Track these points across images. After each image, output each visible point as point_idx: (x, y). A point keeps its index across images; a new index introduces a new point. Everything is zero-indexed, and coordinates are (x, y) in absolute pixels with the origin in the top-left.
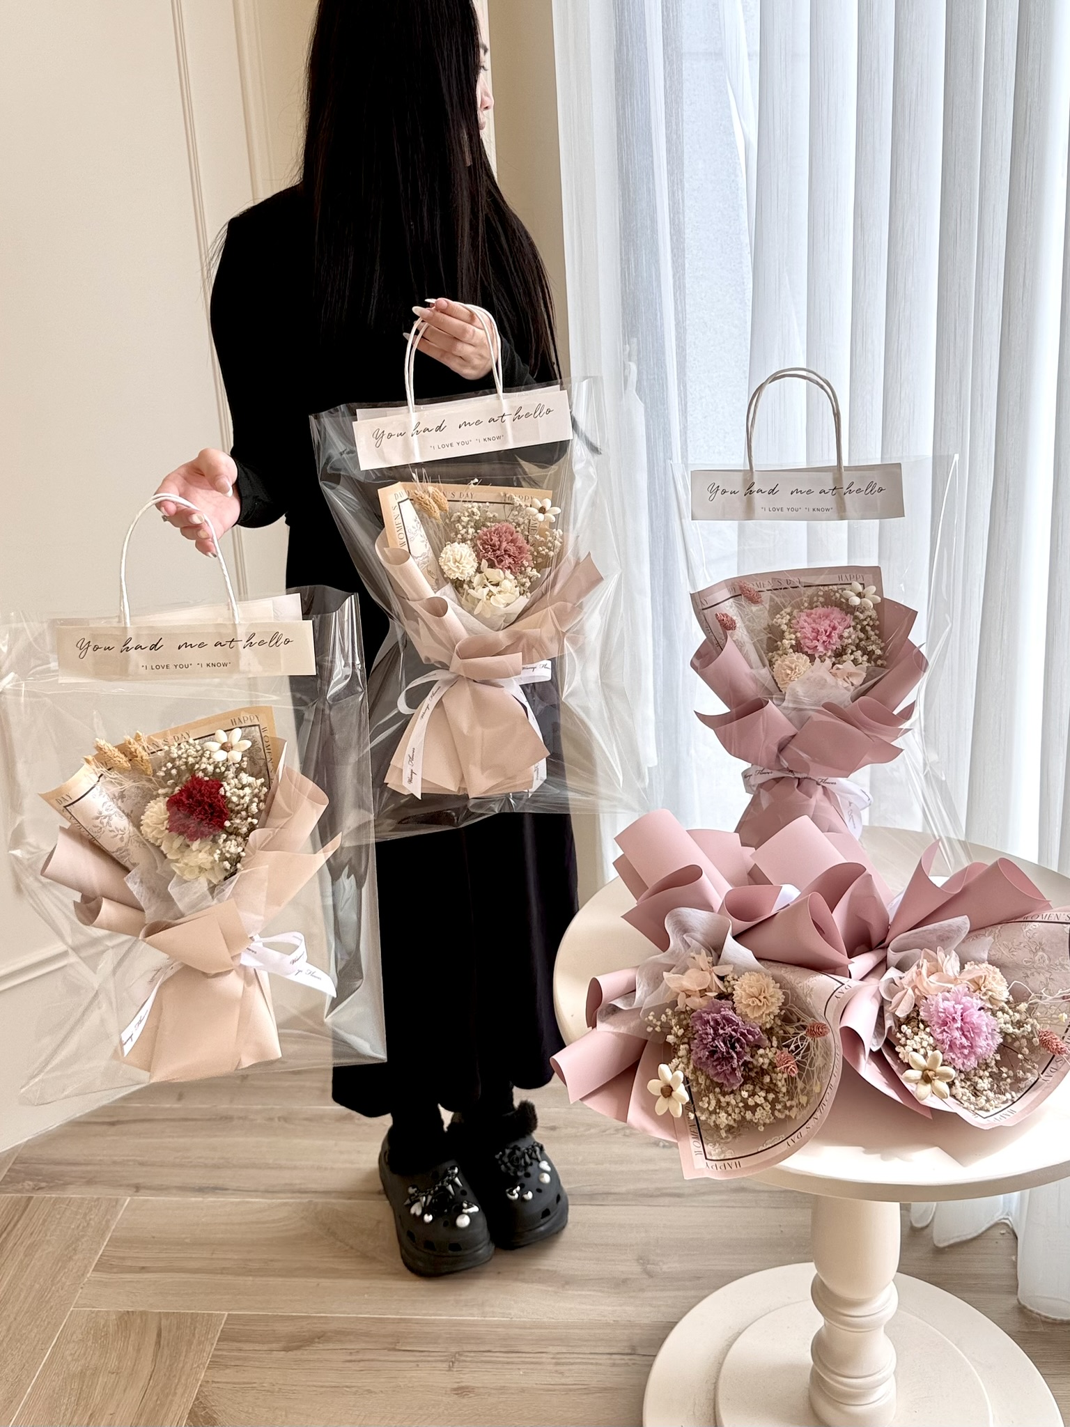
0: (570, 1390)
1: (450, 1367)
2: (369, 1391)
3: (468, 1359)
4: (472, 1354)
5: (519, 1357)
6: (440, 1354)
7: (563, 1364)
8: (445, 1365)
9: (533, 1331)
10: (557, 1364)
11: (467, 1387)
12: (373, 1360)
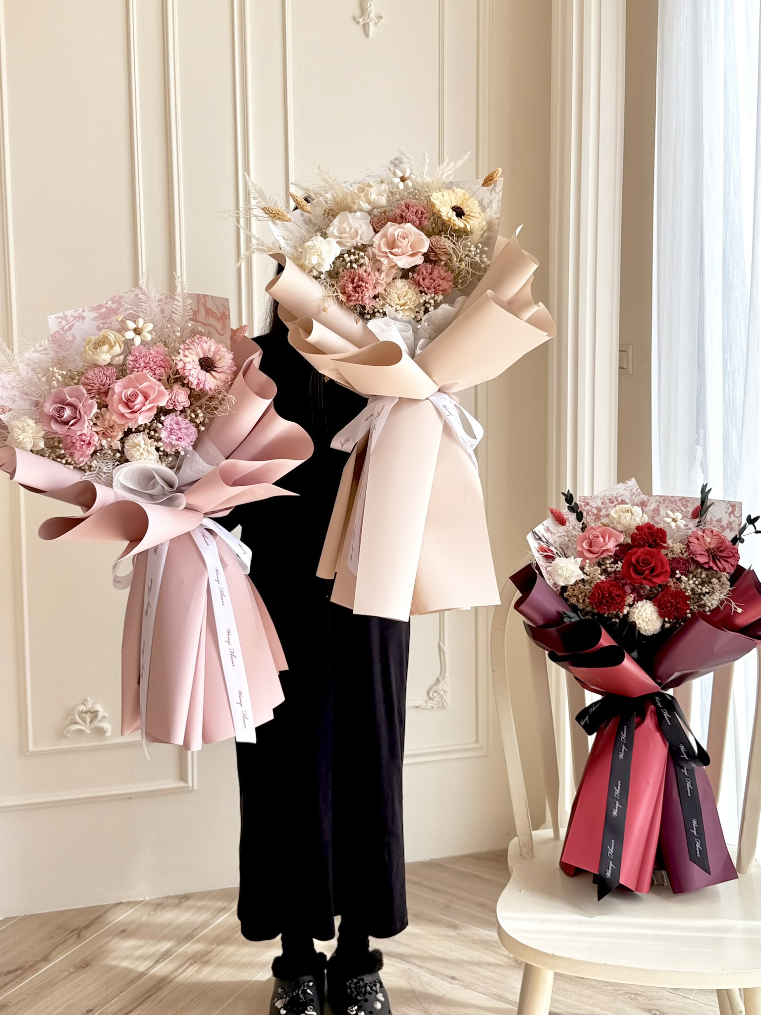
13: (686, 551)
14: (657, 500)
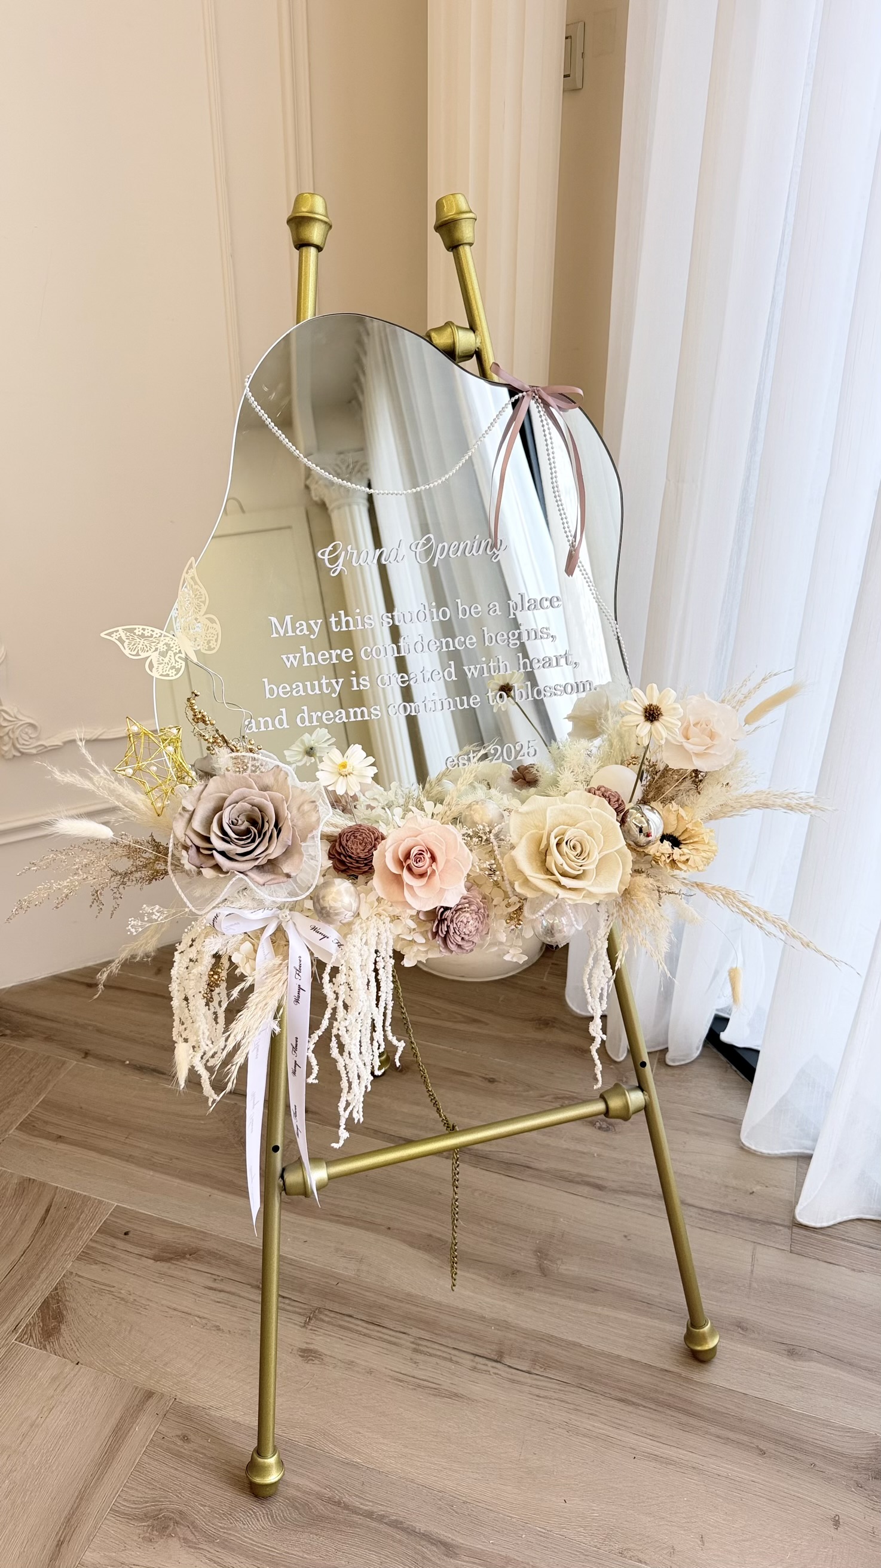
0: (419, 1386)
1: (305, 1323)
2: (218, 1328)
3: (327, 1319)
4: (332, 1315)
5: (378, 1332)
6: (301, 1305)
7: (421, 1352)
8: (302, 1319)
9: (401, 1304)
10: (416, 1351)
11: (316, 1352)
12: (233, 1294)
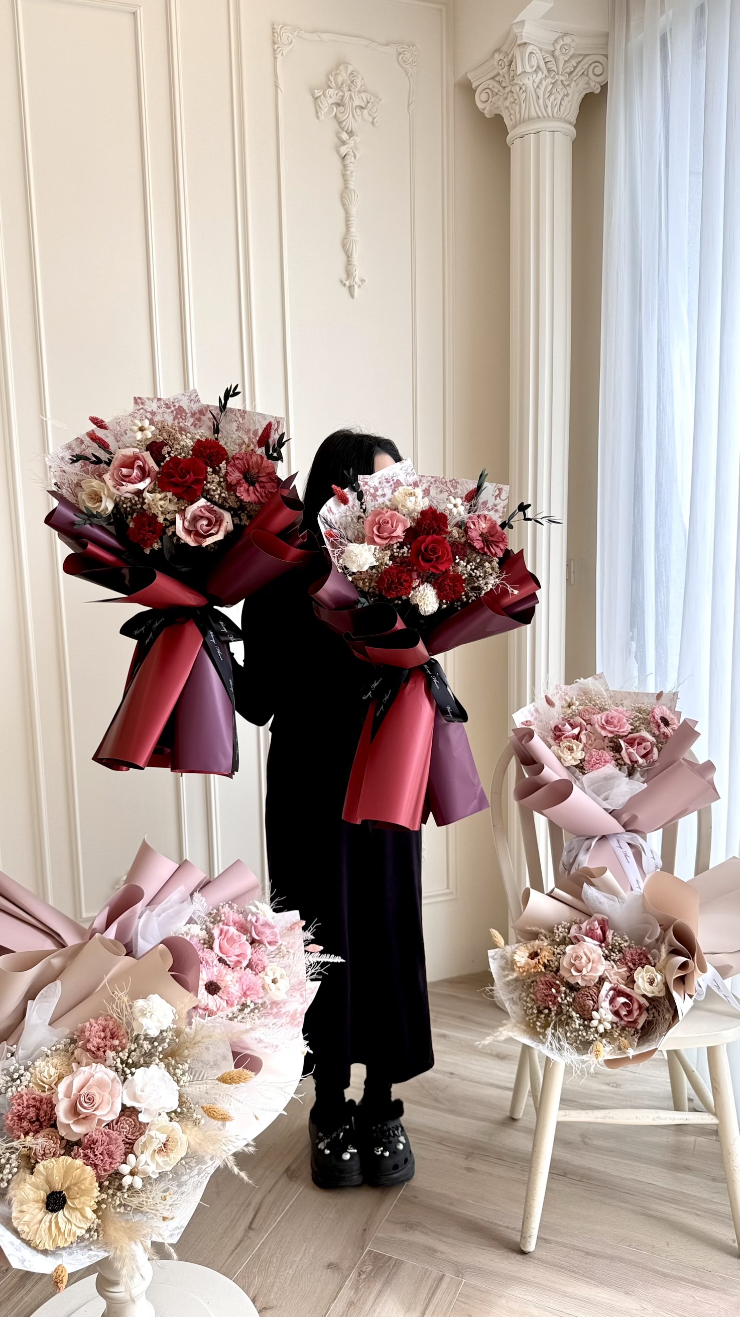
13: (463, 536)
14: (429, 481)
